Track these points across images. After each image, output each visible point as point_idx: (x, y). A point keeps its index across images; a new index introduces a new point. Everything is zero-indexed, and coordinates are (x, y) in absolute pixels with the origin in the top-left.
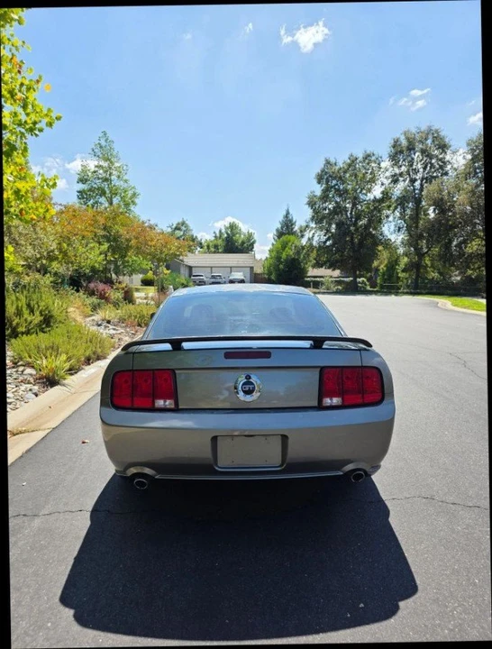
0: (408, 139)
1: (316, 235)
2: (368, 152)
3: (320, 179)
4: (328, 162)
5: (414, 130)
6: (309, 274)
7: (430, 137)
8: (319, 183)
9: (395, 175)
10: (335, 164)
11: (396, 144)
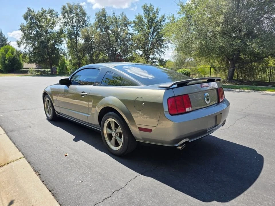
0: (69, 7)
1: (28, 46)
2: (51, 9)
3: (26, 18)
4: (29, 10)
5: (72, 4)
6: (24, 67)
7: (79, 8)
8: (25, 19)
9: (65, 22)
10: (34, 11)
11: (64, 8)
